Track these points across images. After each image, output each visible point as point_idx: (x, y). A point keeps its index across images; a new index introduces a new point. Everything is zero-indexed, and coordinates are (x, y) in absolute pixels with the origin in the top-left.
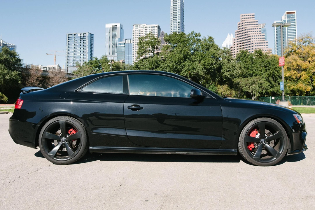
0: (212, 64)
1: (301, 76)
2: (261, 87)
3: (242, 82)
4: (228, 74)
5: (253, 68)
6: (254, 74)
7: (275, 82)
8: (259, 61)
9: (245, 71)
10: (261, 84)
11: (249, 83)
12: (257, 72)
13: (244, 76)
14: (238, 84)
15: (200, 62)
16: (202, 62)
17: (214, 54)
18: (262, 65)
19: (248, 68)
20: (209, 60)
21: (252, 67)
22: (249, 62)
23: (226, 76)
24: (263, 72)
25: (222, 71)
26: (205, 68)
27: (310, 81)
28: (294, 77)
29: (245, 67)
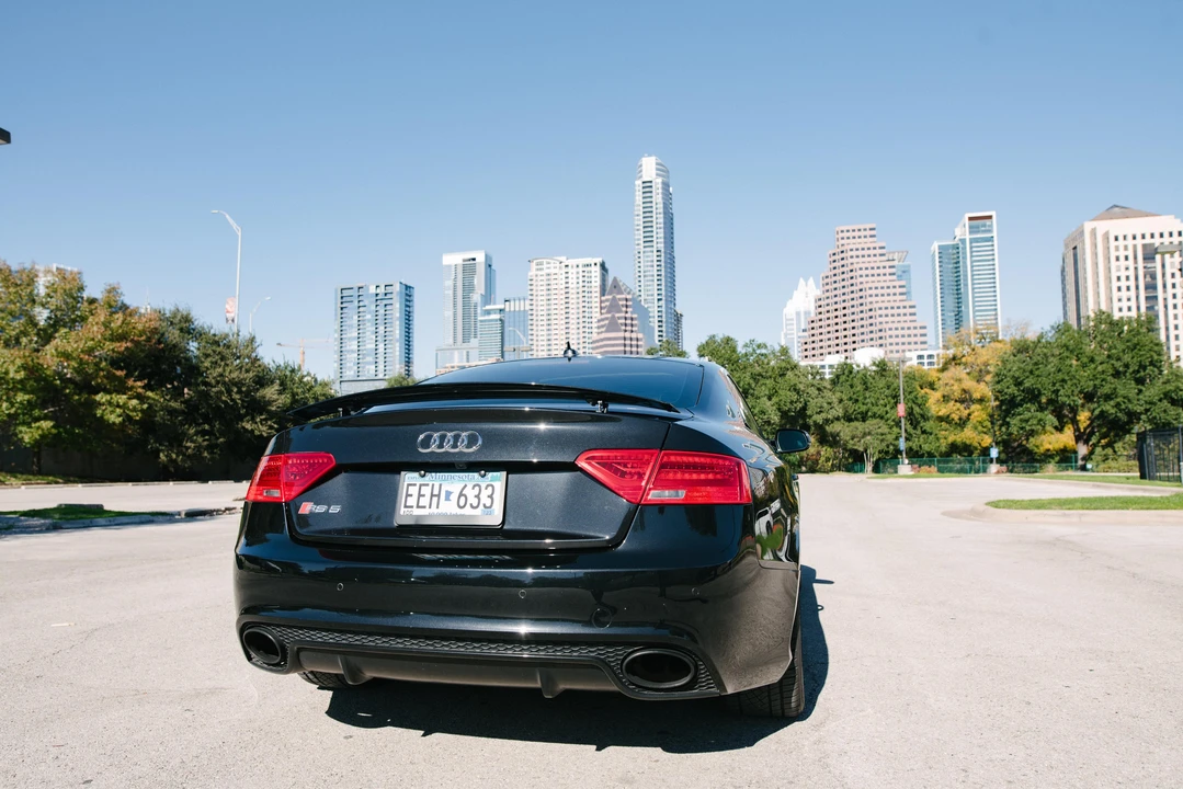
0: (792, 402)
1: (969, 415)
2: (882, 440)
3: (843, 430)
4: (819, 419)
5: (868, 400)
6: (870, 414)
7: (915, 428)
8: (881, 386)
9: (852, 407)
10: (882, 434)
11: (858, 433)
12: (875, 409)
13: (849, 419)
14: (838, 435)
15: (770, 399)
16: (775, 399)
17: (795, 385)
18: (887, 392)
19: (857, 401)
20: (786, 396)
21: (865, 398)
22: (860, 387)
23: (814, 422)
24: (888, 408)
25: (809, 413)
26: (779, 409)
27: (989, 424)
28: (955, 417)
29: (851, 399)
